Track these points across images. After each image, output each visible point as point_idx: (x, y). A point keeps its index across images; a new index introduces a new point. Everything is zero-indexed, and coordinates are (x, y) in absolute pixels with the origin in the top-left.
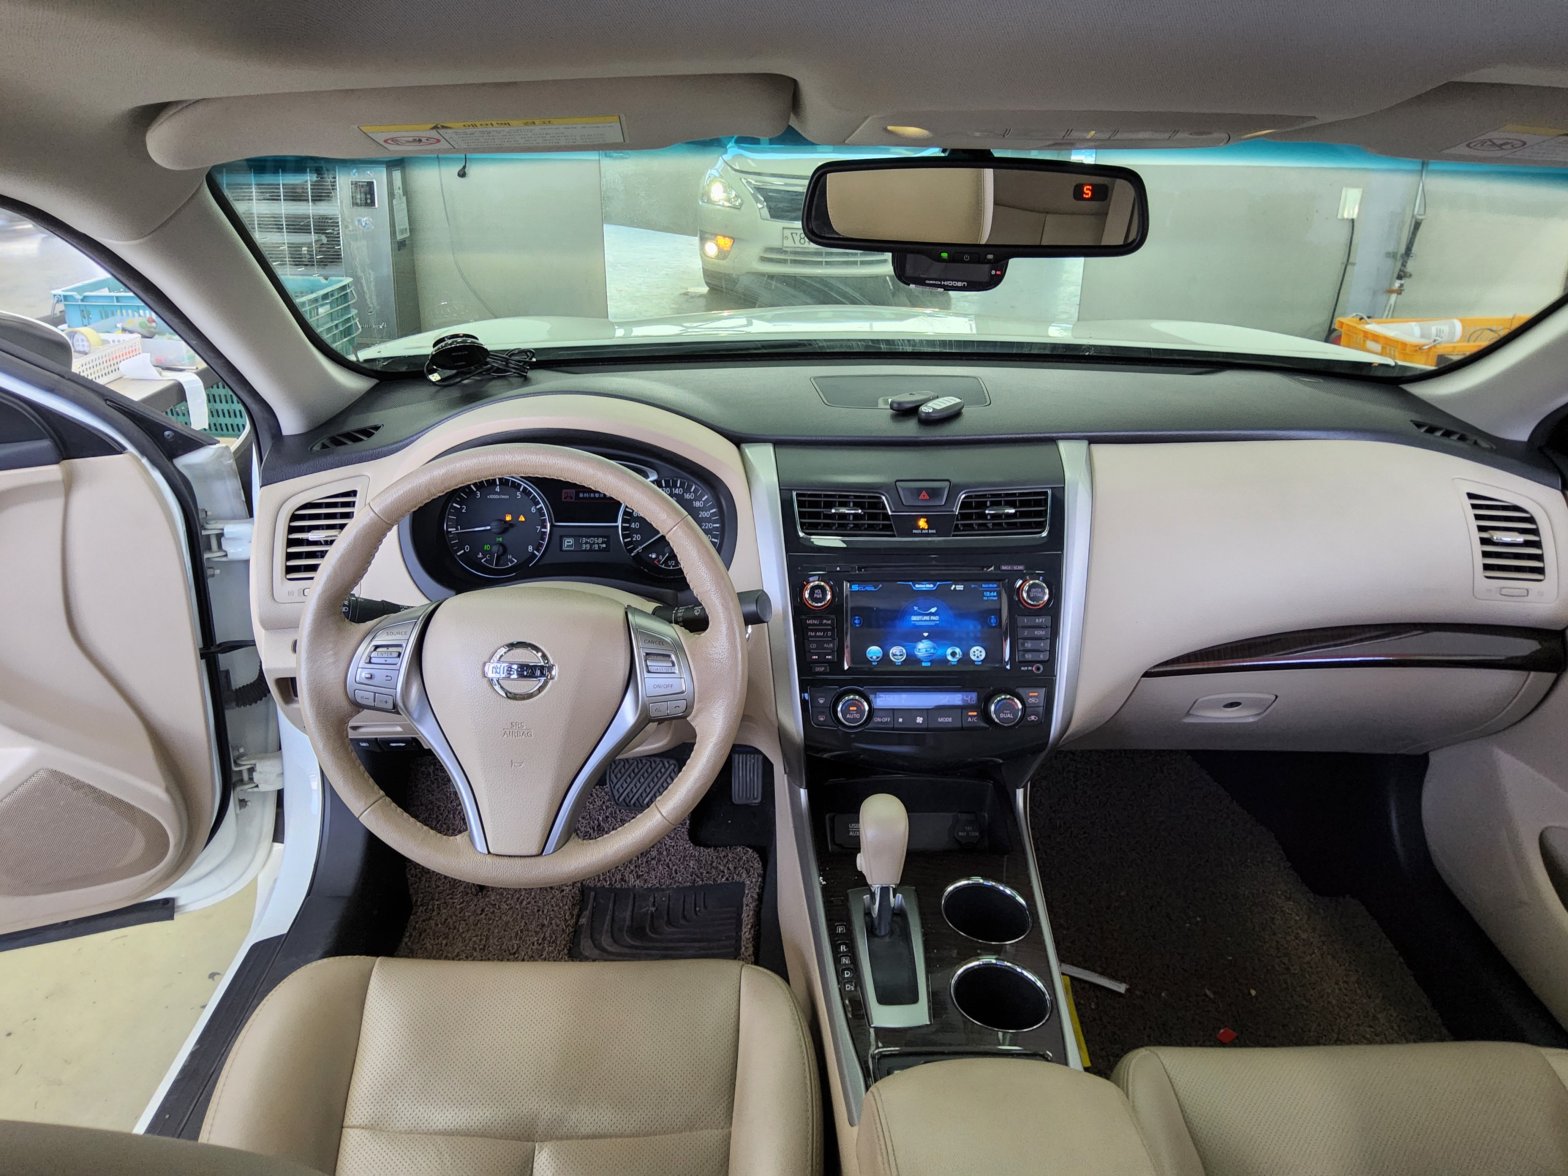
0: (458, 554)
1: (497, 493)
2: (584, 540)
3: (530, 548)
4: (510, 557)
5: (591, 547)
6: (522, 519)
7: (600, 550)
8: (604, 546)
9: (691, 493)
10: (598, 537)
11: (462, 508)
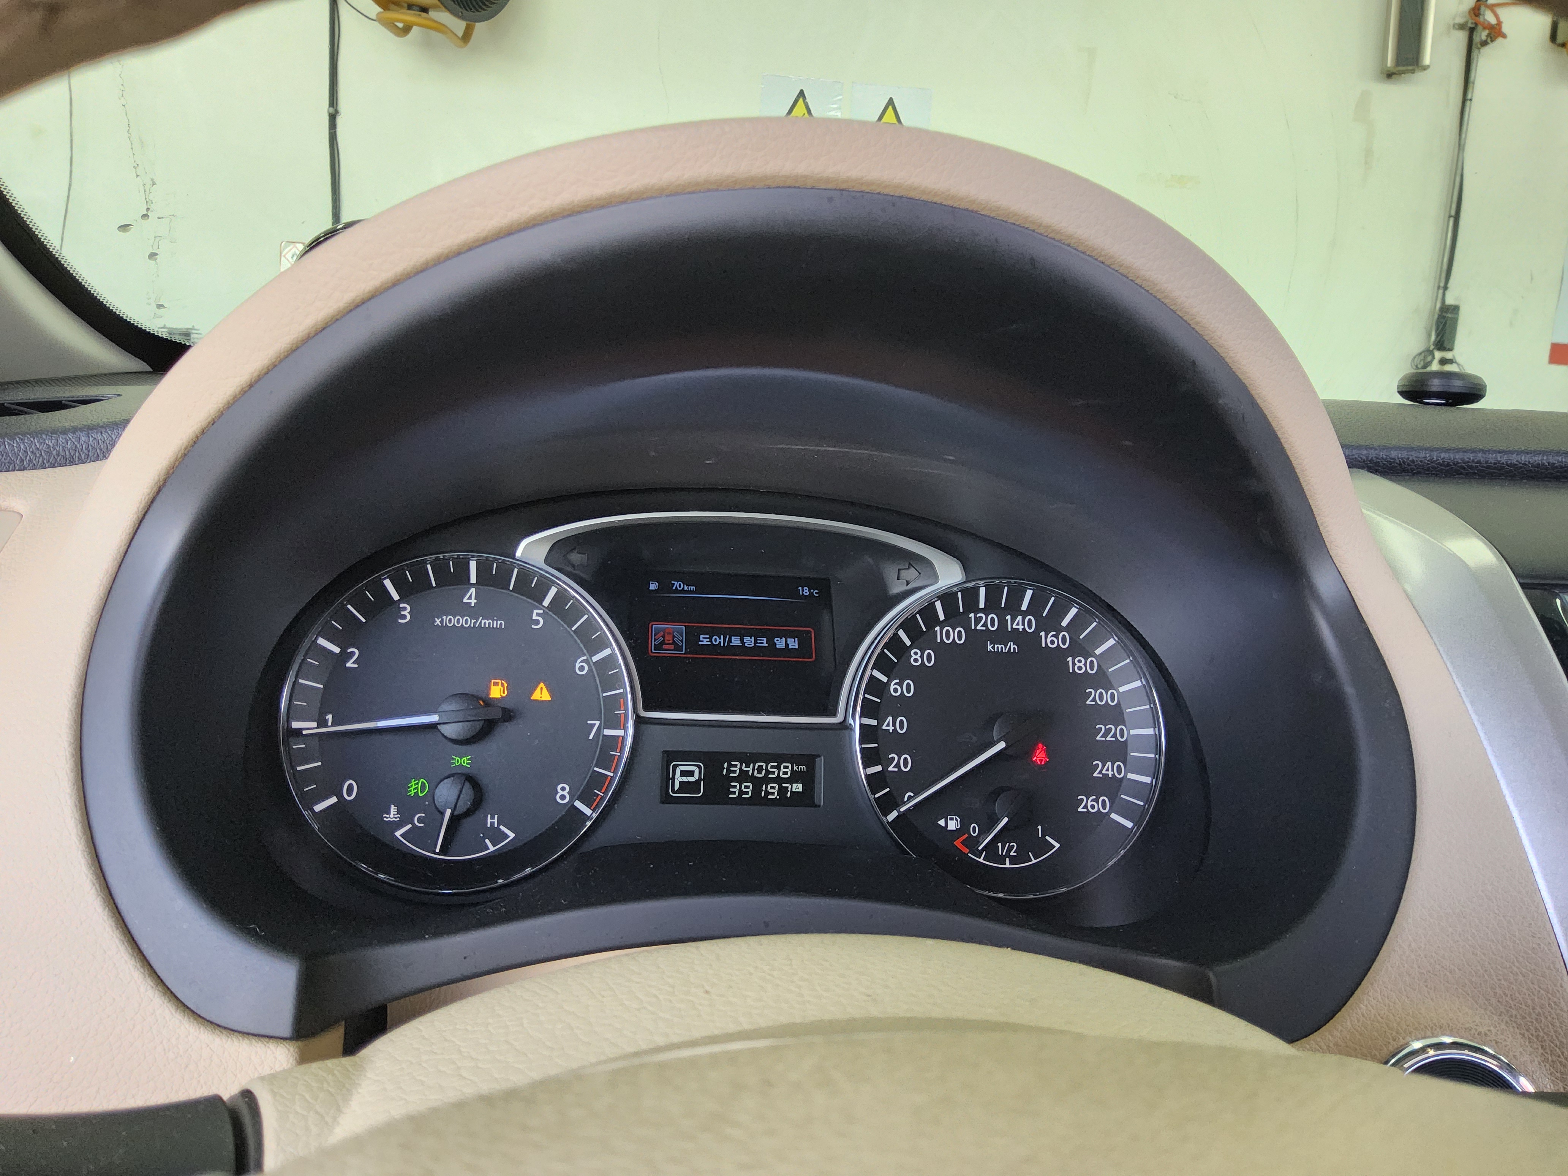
0: (318, 808)
1: (467, 610)
2: (737, 767)
3: (563, 793)
4: (492, 820)
5: (757, 790)
6: (542, 694)
7: (784, 800)
8: (798, 787)
9: (1059, 629)
10: (780, 759)
11: (345, 656)
